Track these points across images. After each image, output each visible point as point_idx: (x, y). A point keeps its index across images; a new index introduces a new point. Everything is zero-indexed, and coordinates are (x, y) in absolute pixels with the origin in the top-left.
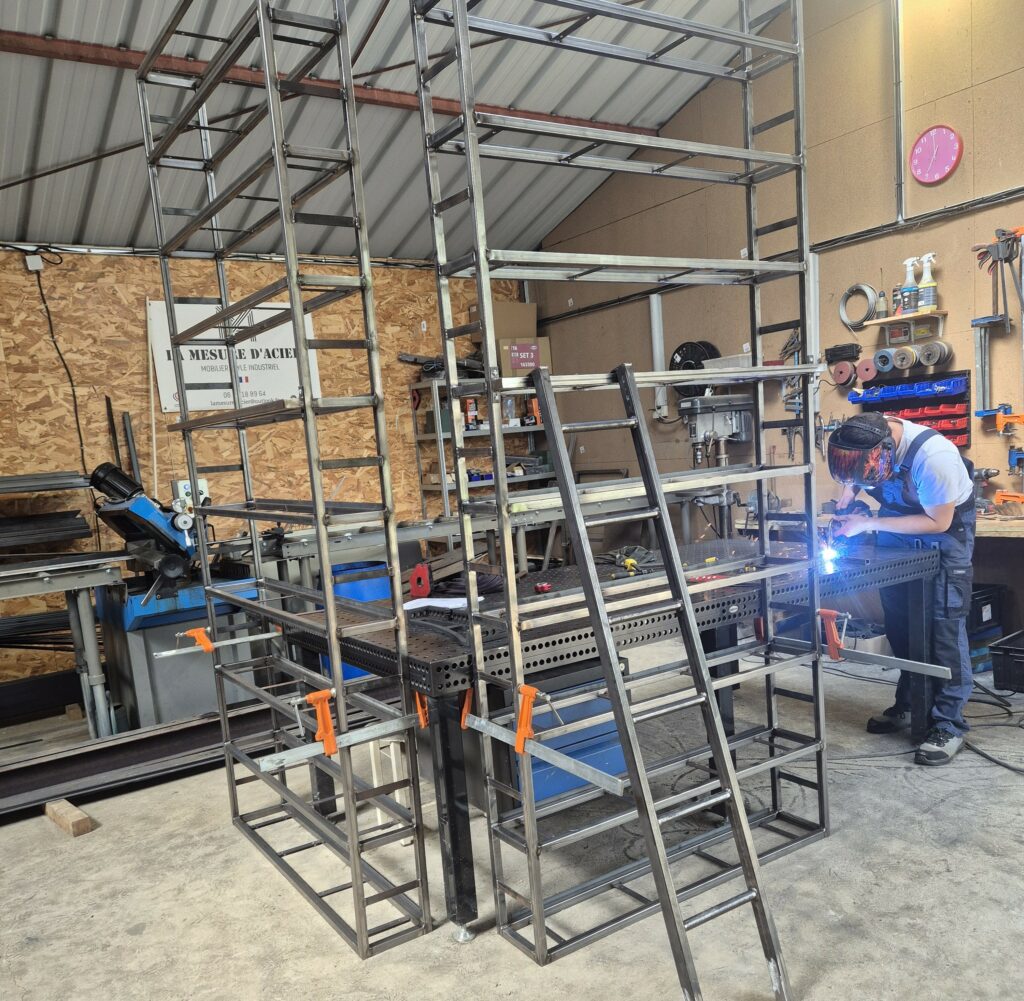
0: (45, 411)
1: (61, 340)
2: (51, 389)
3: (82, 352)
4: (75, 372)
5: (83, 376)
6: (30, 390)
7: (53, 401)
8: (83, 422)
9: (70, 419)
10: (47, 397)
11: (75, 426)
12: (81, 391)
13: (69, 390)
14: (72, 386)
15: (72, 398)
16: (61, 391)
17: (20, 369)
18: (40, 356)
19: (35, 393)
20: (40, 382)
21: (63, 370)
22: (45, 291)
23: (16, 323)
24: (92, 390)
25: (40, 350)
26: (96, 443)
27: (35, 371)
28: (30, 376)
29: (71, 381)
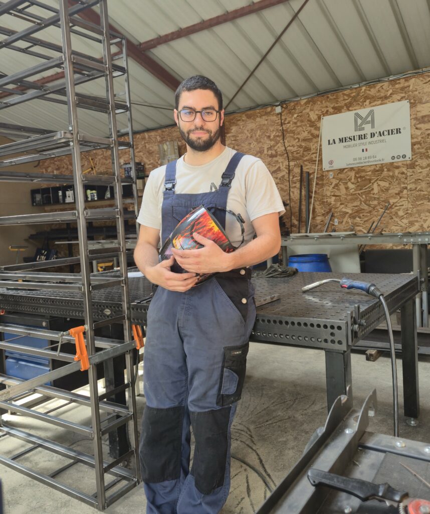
0: (278, 173)
1: (286, 141)
2: (281, 164)
3: (293, 146)
4: (290, 155)
5: (293, 156)
6: (274, 165)
7: (281, 169)
8: (291, 177)
9: (287, 176)
10: (279, 167)
11: (288, 179)
12: (292, 163)
13: (287, 163)
14: (289, 161)
15: (288, 167)
16: (284, 164)
17: (272, 156)
18: (279, 150)
19: (275, 166)
20: (277, 161)
21: (286, 155)
22: (283, 121)
23: (272, 137)
24: (296, 163)
25: (279, 147)
26: (295, 187)
27: (276, 156)
28: (275, 159)
29: (288, 159)
